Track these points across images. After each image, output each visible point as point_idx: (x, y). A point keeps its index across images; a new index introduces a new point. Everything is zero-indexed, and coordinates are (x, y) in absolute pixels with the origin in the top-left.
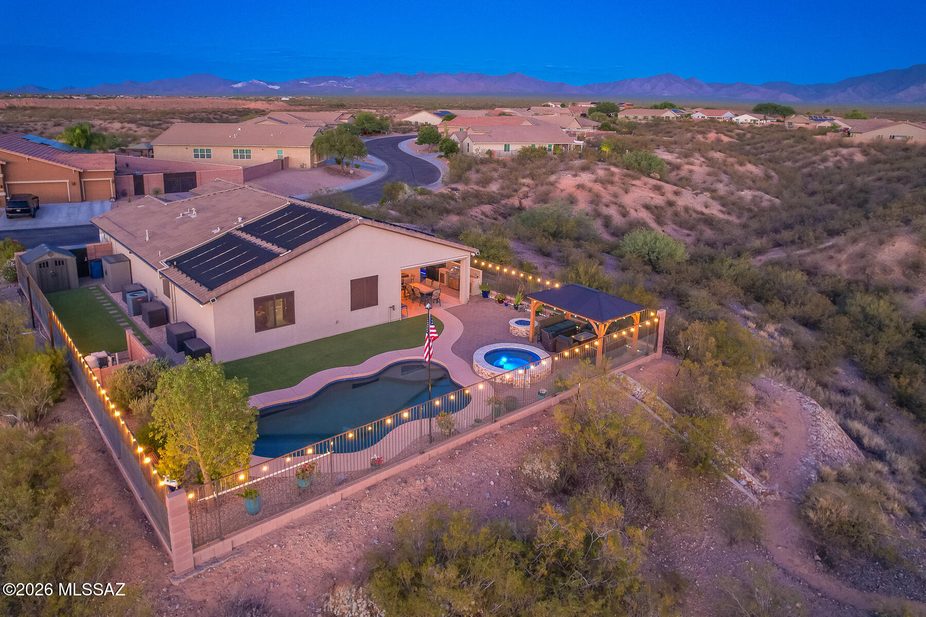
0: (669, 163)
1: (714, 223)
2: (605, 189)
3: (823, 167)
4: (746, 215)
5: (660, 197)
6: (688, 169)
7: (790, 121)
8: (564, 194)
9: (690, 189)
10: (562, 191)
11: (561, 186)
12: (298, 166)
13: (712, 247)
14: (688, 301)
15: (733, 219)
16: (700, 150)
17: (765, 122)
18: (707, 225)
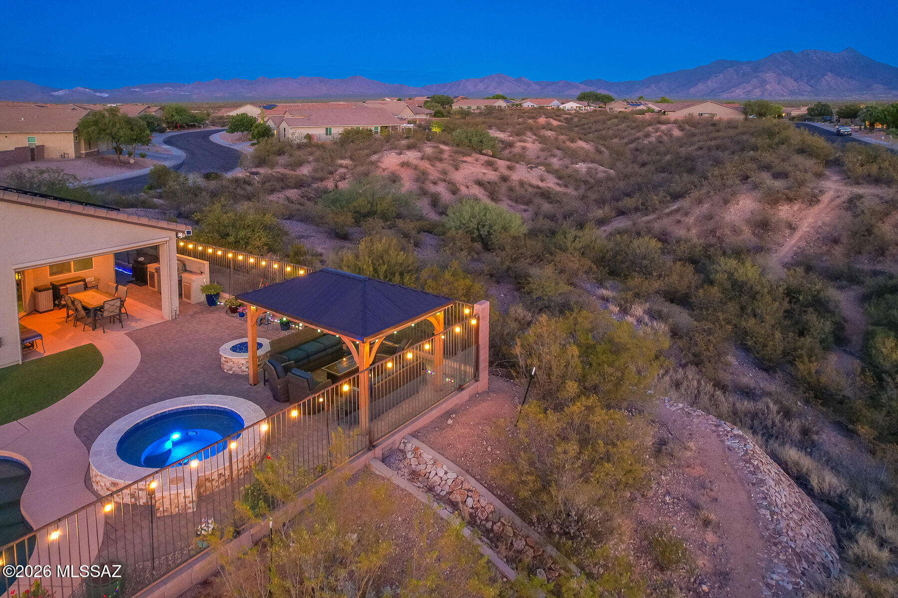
0: (502, 142)
1: (551, 196)
2: (433, 166)
3: (647, 142)
4: (583, 187)
5: (493, 173)
6: (521, 147)
7: (611, 106)
8: (386, 173)
9: (524, 163)
10: (384, 170)
11: (383, 166)
12: (57, 155)
13: (552, 220)
14: (529, 283)
15: (571, 191)
16: (531, 129)
17: (589, 108)
18: (544, 198)
